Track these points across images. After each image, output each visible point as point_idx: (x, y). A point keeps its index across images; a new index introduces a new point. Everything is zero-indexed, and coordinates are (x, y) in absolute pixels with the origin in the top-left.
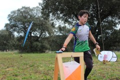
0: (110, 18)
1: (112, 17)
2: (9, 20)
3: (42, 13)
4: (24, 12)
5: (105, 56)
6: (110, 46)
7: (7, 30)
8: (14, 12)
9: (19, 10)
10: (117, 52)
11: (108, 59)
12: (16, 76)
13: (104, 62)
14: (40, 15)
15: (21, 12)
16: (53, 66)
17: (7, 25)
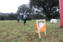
0: (54, 7)
1: (55, 6)
2: (18, 9)
3: (30, 6)
4: (23, 6)
5: (53, 21)
6: (55, 17)
7: (18, 13)
8: (20, 6)
9: (21, 6)
10: (57, 19)
11: (54, 22)
12: (22, 28)
13: (53, 23)
14: (29, 7)
15: (22, 6)
16: (34, 25)
17: (17, 11)
